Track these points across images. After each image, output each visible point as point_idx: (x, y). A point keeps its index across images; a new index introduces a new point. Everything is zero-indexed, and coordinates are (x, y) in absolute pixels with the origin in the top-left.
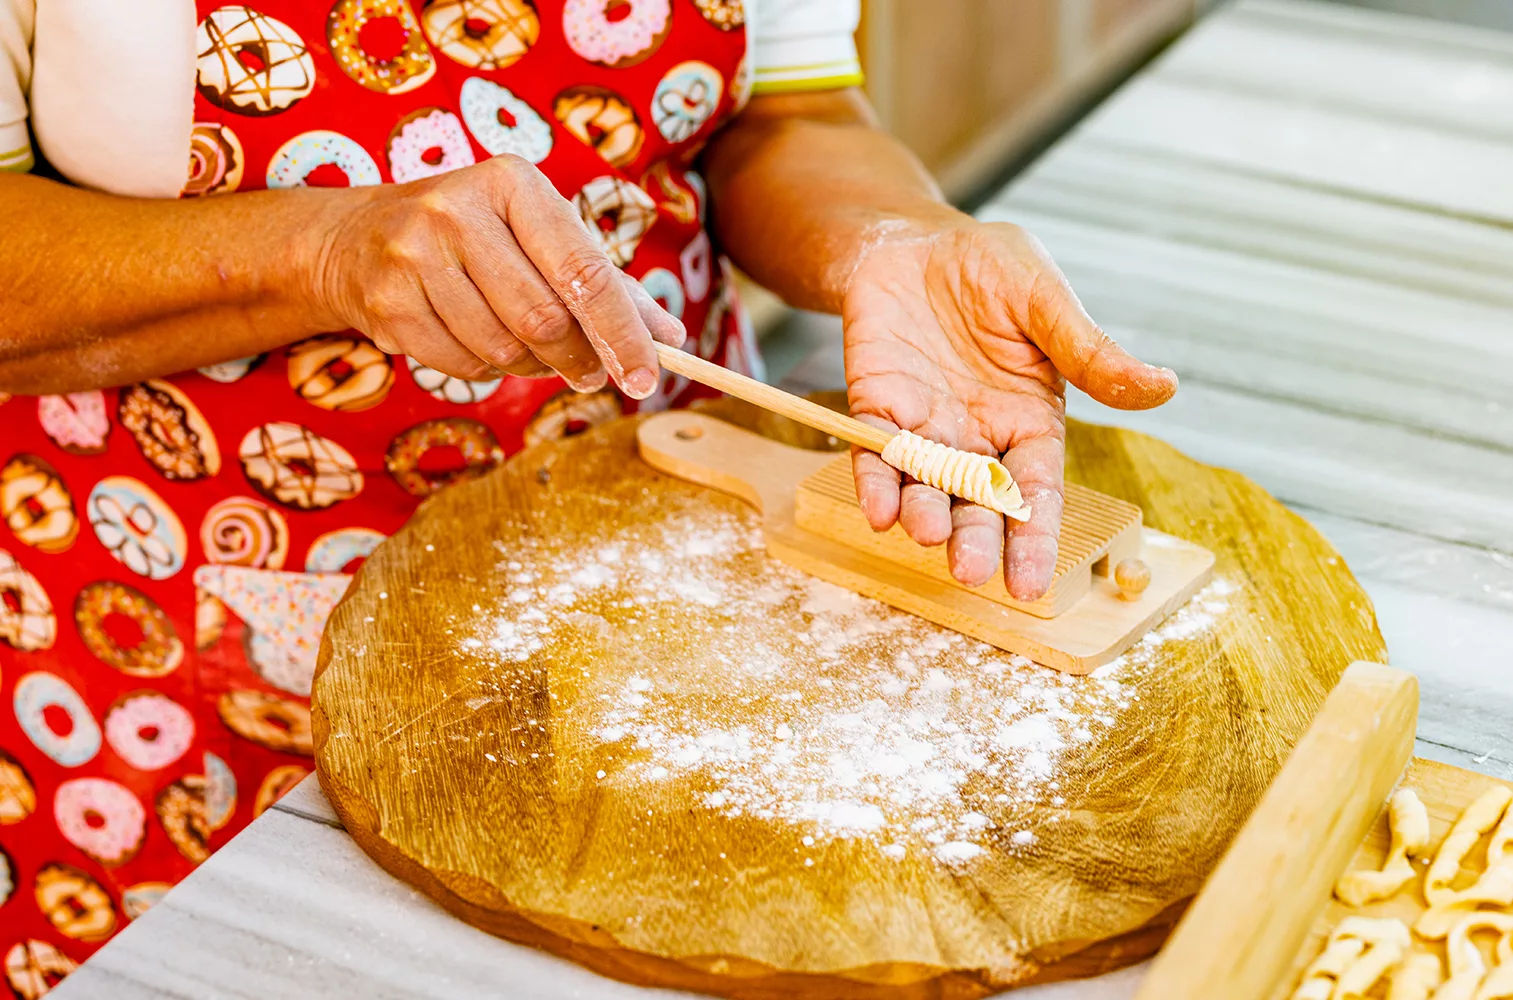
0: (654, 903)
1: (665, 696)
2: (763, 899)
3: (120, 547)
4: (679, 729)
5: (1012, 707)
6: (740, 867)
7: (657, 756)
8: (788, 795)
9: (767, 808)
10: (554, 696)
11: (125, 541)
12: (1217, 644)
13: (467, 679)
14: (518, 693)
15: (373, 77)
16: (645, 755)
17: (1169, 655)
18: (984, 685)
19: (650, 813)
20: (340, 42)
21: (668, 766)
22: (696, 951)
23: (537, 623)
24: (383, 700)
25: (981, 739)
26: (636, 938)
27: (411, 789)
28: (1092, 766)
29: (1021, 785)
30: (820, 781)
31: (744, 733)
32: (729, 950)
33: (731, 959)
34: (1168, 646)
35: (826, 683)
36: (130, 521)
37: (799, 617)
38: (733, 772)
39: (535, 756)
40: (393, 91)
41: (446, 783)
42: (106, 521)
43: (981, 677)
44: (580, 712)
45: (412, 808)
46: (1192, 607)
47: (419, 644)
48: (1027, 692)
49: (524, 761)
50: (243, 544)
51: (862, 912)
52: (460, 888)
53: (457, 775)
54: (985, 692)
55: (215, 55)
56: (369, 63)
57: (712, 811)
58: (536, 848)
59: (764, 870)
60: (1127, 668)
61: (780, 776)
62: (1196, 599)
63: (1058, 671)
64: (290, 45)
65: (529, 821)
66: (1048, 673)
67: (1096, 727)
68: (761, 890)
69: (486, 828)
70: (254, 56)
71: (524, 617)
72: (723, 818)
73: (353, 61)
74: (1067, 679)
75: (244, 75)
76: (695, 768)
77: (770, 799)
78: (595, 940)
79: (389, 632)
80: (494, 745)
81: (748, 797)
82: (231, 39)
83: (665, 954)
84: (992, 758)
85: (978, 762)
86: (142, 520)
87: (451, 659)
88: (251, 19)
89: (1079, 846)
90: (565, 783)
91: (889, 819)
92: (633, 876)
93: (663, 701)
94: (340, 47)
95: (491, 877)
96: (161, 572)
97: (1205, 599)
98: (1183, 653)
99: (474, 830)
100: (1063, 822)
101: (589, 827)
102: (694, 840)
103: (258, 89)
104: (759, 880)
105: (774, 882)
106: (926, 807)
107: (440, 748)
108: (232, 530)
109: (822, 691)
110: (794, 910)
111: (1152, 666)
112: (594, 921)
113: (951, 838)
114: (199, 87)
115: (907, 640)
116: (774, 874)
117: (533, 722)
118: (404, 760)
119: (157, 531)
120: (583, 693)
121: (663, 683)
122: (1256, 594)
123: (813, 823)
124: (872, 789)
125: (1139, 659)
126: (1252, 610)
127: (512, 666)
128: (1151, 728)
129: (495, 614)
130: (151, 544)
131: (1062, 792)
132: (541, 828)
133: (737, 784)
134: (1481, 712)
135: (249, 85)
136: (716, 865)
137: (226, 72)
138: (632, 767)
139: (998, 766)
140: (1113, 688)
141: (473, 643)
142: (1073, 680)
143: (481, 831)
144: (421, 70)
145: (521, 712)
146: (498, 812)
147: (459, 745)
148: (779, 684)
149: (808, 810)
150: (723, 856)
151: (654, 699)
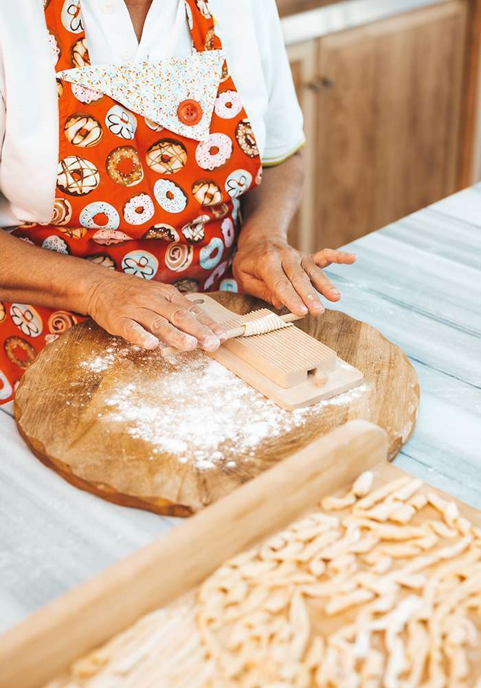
0: (91, 461)
1: (138, 393)
2: (128, 467)
3: (20, 325)
4: (136, 405)
5: (257, 418)
6: (127, 455)
7: (123, 412)
8: (158, 434)
9: (149, 437)
10: (101, 386)
11: (22, 323)
12: (348, 409)
13: (77, 375)
14: (90, 383)
15: (122, 181)
16: (119, 411)
17: (327, 410)
18: (251, 408)
19: (108, 431)
20: (111, 167)
21: (124, 417)
22: (95, 480)
23: (110, 360)
24: (45, 378)
25: (238, 427)
26: (79, 472)
27: (36, 409)
28: (272, 444)
29: (242, 446)
30: (172, 431)
31: (157, 410)
32: (107, 482)
33: (107, 485)
34: (329, 407)
35: (196, 398)
36: (24, 316)
37: (201, 373)
38: (145, 422)
39: (82, 405)
40: (128, 186)
41: (49, 409)
42: (16, 316)
43: (252, 405)
44: (106, 393)
45: (33, 415)
46: (348, 393)
47: (67, 361)
48: (265, 414)
49: (78, 406)
50: (62, 327)
51: (158, 479)
52: (34, 444)
53: (54, 406)
54: (251, 411)
55: (64, 174)
56: (121, 175)
57: (129, 435)
58: (65, 436)
59: (134, 458)
60: (308, 412)
61: (160, 427)
62: (351, 391)
63: (281, 408)
64: (92, 170)
65: (68, 427)
66: (277, 408)
67: (283, 430)
68: (129, 464)
69: (53, 426)
70: (78, 174)
71: (107, 357)
72: (131, 438)
73: (115, 175)
74: (283, 412)
75: (74, 181)
76: (132, 419)
77: (152, 434)
78: (67, 470)
79: (60, 355)
80: (71, 399)
81: (144, 432)
82: (70, 169)
83: (85, 478)
84: (238, 435)
85: (232, 435)
86: (28, 316)
87: (74, 368)
88: (78, 161)
89: (249, 471)
90: (86, 417)
91: (188, 449)
92: (90, 451)
93: (136, 394)
94: (110, 169)
95: (44, 443)
96: (34, 335)
97: (354, 392)
98: (333, 410)
99: (48, 425)
100: (249, 462)
101: (86, 432)
102: (118, 443)
103: (78, 187)
104: (131, 461)
105: (136, 463)
106: (204, 447)
107: (54, 397)
108: (59, 322)
109: (192, 400)
110: (136, 472)
111: (318, 412)
112: (68, 463)
113: (206, 459)
114: (57, 185)
115: (234, 388)
116: (137, 460)
117: (89, 394)
118: (40, 399)
119: (33, 321)
120: (111, 387)
121: (140, 387)
122: (375, 392)
123: (161, 445)
124: (189, 438)
125: (315, 409)
126: (370, 399)
127: (93, 373)
128: (303, 435)
129: (98, 355)
130: (31, 325)
131: (255, 451)
132: (69, 430)
133: (143, 427)
134: (444, 452)
135: (75, 185)
136: (120, 453)
137: (67, 180)
138: (112, 415)
139: (238, 438)
140: (299, 417)
141: (85, 363)
142: (285, 412)
143: (51, 427)
144: (138, 179)
145: (87, 389)
146: (59, 422)
147: (60, 397)
148: (180, 396)
149: (161, 441)
150: (124, 450)
151: (133, 393)
